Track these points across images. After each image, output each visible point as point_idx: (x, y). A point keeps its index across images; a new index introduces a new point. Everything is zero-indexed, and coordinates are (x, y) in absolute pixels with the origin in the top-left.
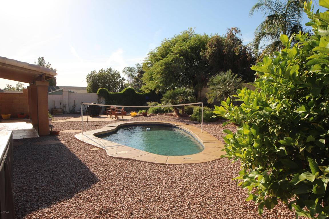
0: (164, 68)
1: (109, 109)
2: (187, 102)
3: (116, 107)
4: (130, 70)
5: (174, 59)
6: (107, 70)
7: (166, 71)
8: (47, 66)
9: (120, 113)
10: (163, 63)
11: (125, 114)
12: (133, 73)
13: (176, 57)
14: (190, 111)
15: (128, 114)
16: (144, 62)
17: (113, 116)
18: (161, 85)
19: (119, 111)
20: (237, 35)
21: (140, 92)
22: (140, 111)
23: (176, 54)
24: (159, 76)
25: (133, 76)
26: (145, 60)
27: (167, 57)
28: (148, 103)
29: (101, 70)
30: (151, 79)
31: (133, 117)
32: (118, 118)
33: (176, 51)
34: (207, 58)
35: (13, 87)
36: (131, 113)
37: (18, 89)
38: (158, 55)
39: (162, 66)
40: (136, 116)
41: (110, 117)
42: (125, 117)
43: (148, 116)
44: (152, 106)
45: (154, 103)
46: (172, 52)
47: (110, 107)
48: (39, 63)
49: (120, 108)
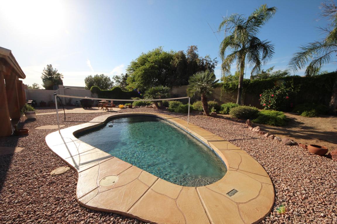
0: (144, 73)
1: (100, 103)
2: (164, 97)
3: (107, 101)
4: (117, 77)
5: (150, 66)
6: (100, 75)
7: (145, 75)
8: (55, 71)
9: (110, 106)
10: (142, 69)
11: (114, 107)
12: (119, 80)
13: (152, 65)
14: (166, 104)
15: (117, 106)
16: (127, 68)
17: (104, 108)
18: (142, 85)
19: (108, 104)
20: (195, 52)
21: (126, 90)
22: (126, 104)
23: (152, 63)
24: (140, 79)
25: (119, 82)
26: (128, 67)
27: (145, 65)
28: (132, 98)
29: (96, 75)
30: (134, 81)
31: (121, 108)
32: (108, 109)
33: (152, 61)
34: (176, 66)
35: (30, 87)
36: (119, 106)
37: (34, 88)
38: (138, 63)
39: (142, 71)
40: (123, 108)
41: (101, 109)
42: (114, 109)
43: (133, 108)
44: (136, 101)
45: (137, 98)
46: (149, 62)
47: (101, 100)
48: (48, 69)
49: (110, 101)
